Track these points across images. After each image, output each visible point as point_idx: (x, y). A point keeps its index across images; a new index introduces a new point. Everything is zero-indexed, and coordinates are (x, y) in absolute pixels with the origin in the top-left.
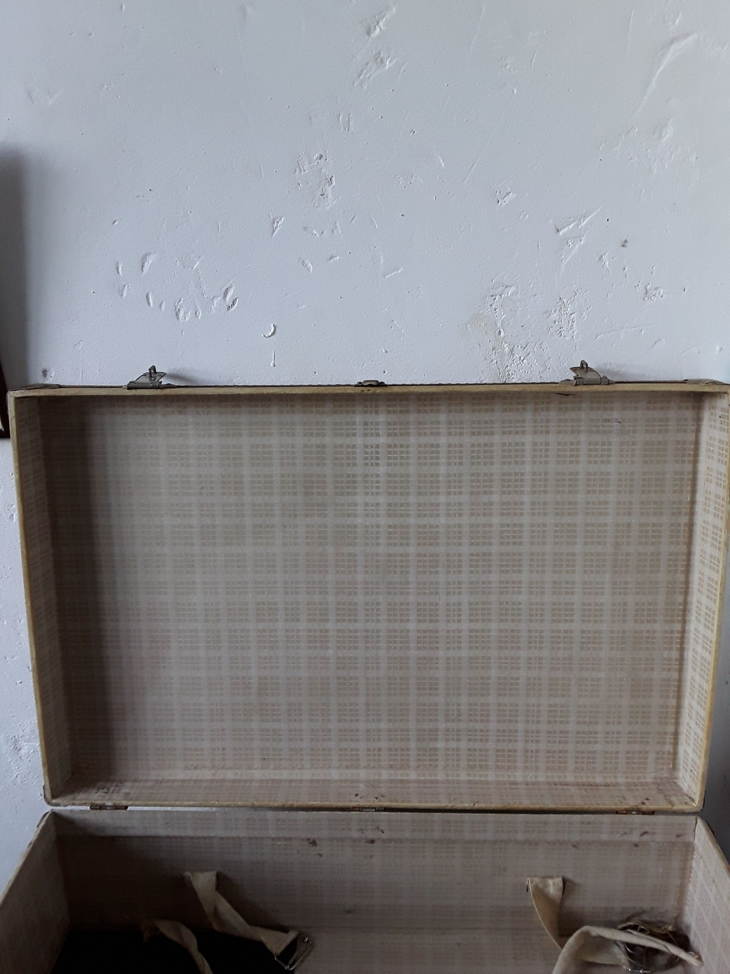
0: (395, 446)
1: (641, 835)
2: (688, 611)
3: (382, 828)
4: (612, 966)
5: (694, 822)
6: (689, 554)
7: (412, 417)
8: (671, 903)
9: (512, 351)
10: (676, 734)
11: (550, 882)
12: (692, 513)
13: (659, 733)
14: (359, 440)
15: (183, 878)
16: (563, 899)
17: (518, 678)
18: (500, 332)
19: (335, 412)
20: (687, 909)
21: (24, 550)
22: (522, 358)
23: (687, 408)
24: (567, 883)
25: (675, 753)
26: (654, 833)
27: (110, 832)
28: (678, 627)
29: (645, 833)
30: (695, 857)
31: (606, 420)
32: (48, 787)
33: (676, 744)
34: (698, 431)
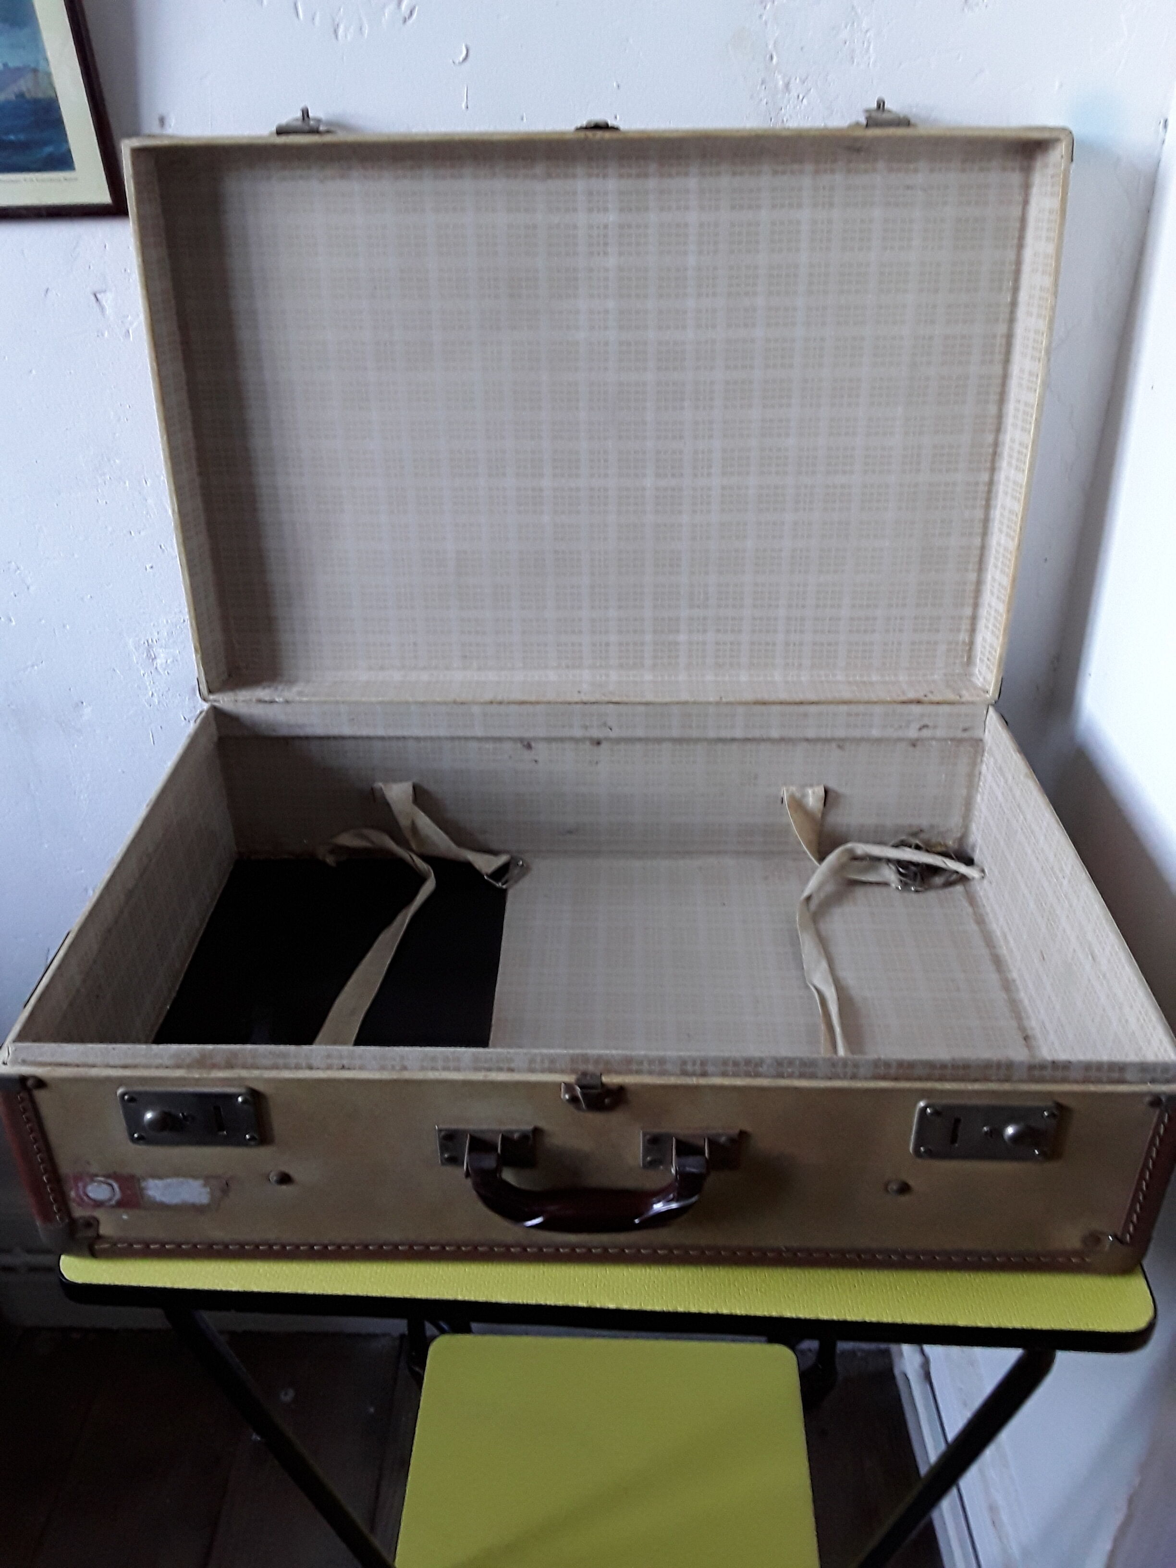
0: (629, 226)
1: (920, 729)
2: (999, 455)
3: (610, 724)
4: (878, 884)
5: (985, 712)
6: (1005, 377)
7: (652, 183)
8: (954, 821)
9: (787, 86)
10: (974, 619)
11: (810, 791)
12: (1012, 320)
13: (953, 618)
14: (581, 218)
15: (372, 790)
16: (824, 814)
17: (781, 550)
18: (772, 58)
19: (549, 176)
20: (974, 827)
21: (155, 364)
22: (801, 97)
23: (1013, 169)
24: (830, 794)
25: (971, 644)
26: (935, 727)
27: (284, 732)
28: (985, 477)
29: (925, 726)
30: (985, 759)
31: (908, 187)
32: (203, 679)
33: (973, 631)
34: (1026, 203)
